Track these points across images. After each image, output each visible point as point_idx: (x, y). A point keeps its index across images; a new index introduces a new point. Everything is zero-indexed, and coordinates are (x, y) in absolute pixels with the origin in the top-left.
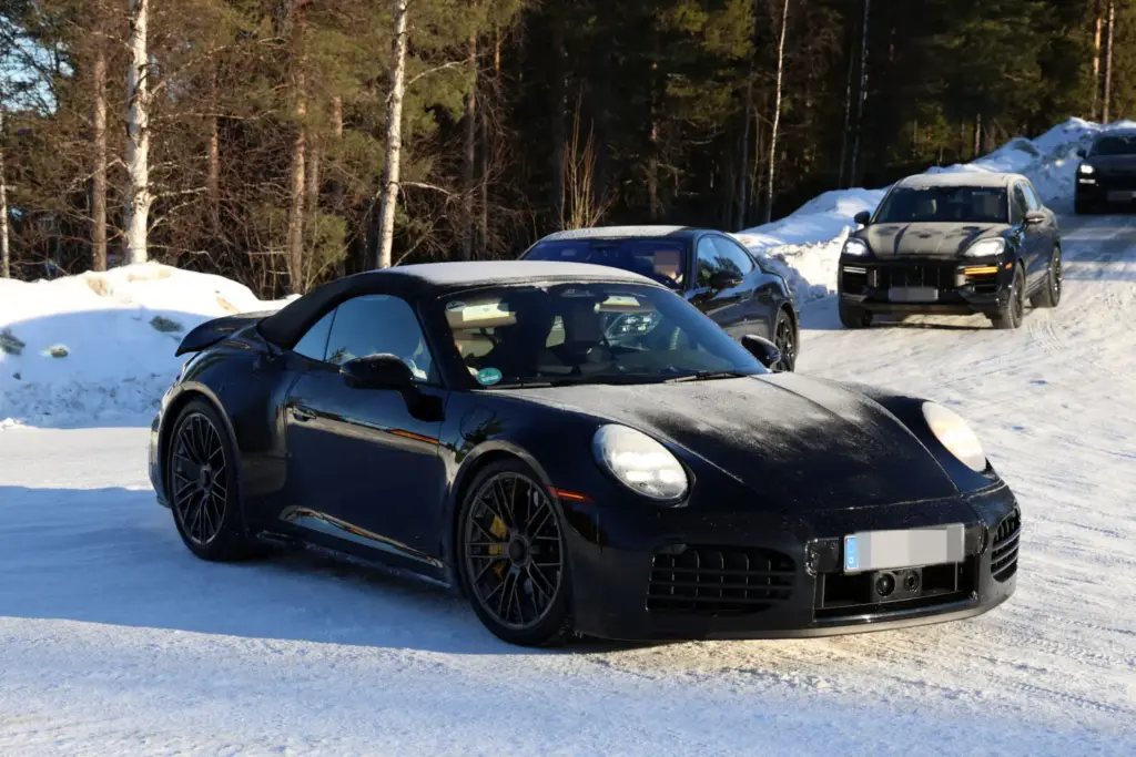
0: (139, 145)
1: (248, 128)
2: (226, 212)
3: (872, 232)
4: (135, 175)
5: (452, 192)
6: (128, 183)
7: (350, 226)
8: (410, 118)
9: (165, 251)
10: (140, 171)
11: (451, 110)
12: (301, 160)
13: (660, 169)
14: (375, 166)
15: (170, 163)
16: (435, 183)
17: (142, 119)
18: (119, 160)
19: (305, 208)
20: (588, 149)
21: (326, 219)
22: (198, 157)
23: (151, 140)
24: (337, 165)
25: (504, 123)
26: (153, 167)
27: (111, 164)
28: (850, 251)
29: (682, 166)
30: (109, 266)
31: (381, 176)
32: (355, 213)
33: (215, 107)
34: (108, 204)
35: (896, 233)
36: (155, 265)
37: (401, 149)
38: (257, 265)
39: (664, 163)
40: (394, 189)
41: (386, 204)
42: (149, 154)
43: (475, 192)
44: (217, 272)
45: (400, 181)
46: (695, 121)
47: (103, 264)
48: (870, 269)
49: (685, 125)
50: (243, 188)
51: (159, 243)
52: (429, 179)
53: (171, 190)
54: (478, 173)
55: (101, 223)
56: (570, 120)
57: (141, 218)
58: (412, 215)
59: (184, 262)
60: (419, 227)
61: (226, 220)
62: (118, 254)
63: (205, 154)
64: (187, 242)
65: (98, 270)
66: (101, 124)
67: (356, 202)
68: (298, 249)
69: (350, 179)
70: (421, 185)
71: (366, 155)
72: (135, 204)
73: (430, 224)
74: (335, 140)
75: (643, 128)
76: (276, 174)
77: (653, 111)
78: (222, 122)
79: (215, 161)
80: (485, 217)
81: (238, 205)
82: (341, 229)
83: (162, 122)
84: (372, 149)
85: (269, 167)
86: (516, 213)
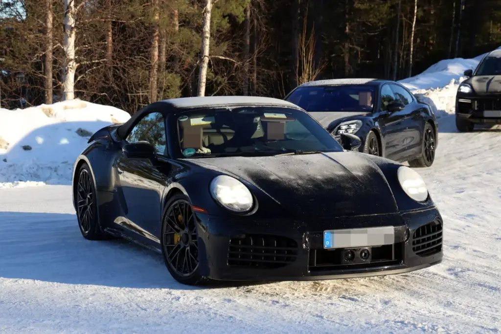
0: (70, 37)
1: (128, 27)
2: (116, 72)
3: (474, 80)
4: (68, 52)
5: (238, 61)
6: (64, 57)
7: (183, 80)
8: (215, 21)
9: (84, 93)
10: (71, 50)
11: (237, 17)
12: (157, 44)
13: (350, 48)
14: (196, 47)
15: (87, 46)
16: (228, 57)
17: (71, 22)
18: (59, 44)
19: (159, 70)
20: (311, 38)
21: (170, 76)
22: (101, 43)
23: (77, 34)
24: (176, 47)
25: (266, 24)
26: (77, 48)
27: (55, 47)
28: (462, 91)
29: (362, 46)
30: (54, 101)
31: (200, 53)
32: (186, 73)
33: (111, 16)
34: (54, 68)
35: (487, 81)
36: (78, 101)
37: (210, 38)
38: (133, 101)
39: (353, 45)
40: (207, 60)
41: (202, 68)
42: (75, 41)
43: (250, 61)
44: (111, 105)
45: (210, 55)
46: (370, 22)
47: (51, 100)
48: (473, 100)
49: (364, 24)
50: (126, 59)
51: (81, 89)
52: (225, 54)
53: (87, 61)
54: (252, 51)
55: (50, 78)
56: (301, 21)
57: (71, 75)
58: (216, 74)
59: (94, 99)
60: (219, 80)
61: (117, 77)
62: (59, 95)
63: (105, 41)
64: (95, 89)
65: (48, 104)
66: (50, 25)
67: (186, 67)
68: (155, 92)
69: (183, 54)
70: (221, 57)
71: (191, 42)
72: (68, 68)
73: (226, 78)
74: (175, 33)
75: (341, 26)
76: (143, 52)
77: (347, 16)
78: (114, 23)
79: (110, 45)
80: (255, 75)
81: (123, 68)
82: (178, 81)
83: (82, 24)
84: (194, 38)
85: (140, 48)
86: (272, 73)
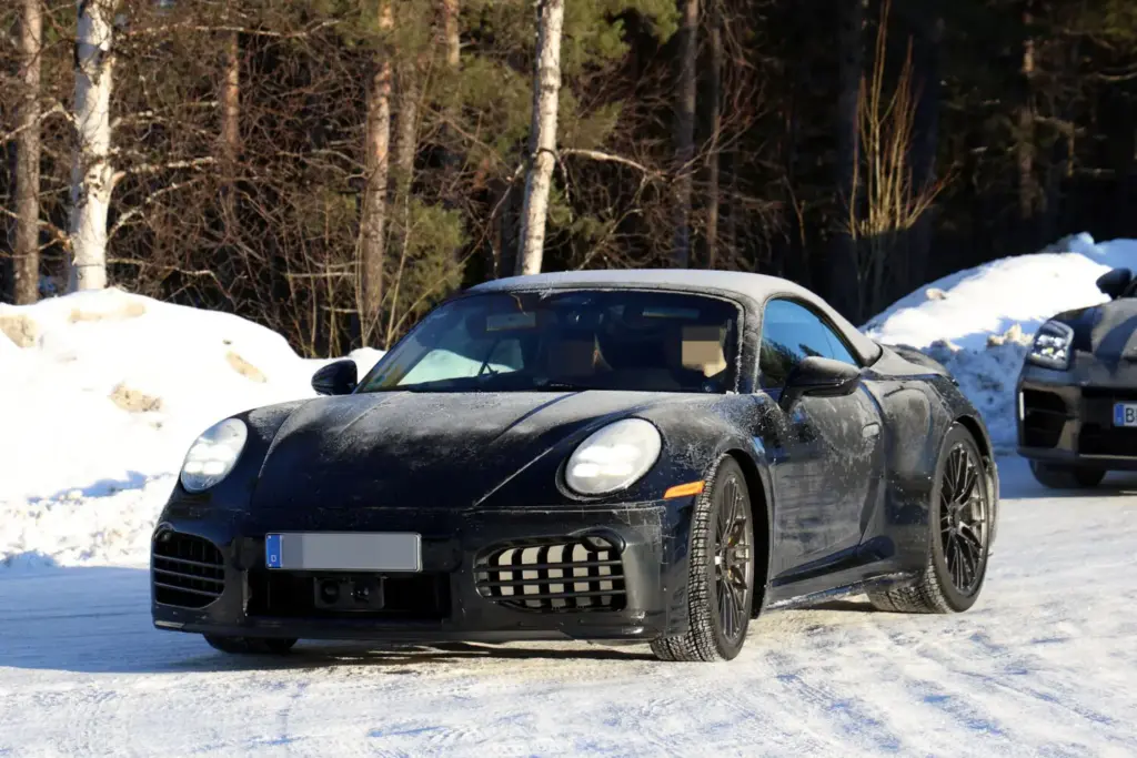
0: (96, 82)
1: (288, 50)
2: (246, 201)
4: (88, 134)
5: (652, 168)
6: (74, 150)
7: (469, 227)
8: (579, 34)
9: (137, 268)
10: (97, 128)
11: (654, 20)
12: (385, 110)
13: (1039, 125)
14: (515, 120)
15: (149, 114)
16: (621, 150)
17: (100, 35)
18: (59, 108)
19: (389, 198)
20: (904, 80)
21: (425, 215)
22: (198, 103)
23: (117, 71)
24: (451, 117)
25: (748, 44)
26: (118, 121)
27: (45, 115)
29: (1080, 121)
30: (43, 294)
31: (525, 140)
32: (475, 205)
33: (230, 14)
34: (44, 185)
36: (119, 294)
37: (560, 90)
38: (302, 295)
39: (1048, 115)
40: (548, 162)
41: (532, 188)
42: (112, 98)
43: (694, 167)
44: (229, 309)
45: (559, 146)
46: (1108, 38)
47: (32, 291)
49: (1086, 44)
50: (277, 158)
51: (128, 255)
52: (610, 144)
53: (149, 161)
54: (702, 131)
55: (31, 218)
56: (871, 33)
57: (96, 210)
58: (579, 209)
59: (175, 290)
60: (592, 231)
61: (248, 217)
62: (58, 274)
63: (211, 98)
64: (176, 255)
65: (23, 303)
66: (31, 45)
67: (477, 185)
68: (376, 267)
69: (471, 143)
70: (595, 154)
71: (499, 103)
72: (87, 186)
73: (612, 224)
74: (446, 74)
75: (1006, 51)
76: (334, 135)
77: (1029, 19)
78: (243, 39)
79: (232, 111)
80: (714, 214)
81: (267, 189)
82: (453, 234)
83: (135, 40)
84: (511, 91)
85: (325, 122)
86: (767, 206)
